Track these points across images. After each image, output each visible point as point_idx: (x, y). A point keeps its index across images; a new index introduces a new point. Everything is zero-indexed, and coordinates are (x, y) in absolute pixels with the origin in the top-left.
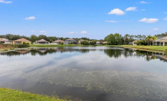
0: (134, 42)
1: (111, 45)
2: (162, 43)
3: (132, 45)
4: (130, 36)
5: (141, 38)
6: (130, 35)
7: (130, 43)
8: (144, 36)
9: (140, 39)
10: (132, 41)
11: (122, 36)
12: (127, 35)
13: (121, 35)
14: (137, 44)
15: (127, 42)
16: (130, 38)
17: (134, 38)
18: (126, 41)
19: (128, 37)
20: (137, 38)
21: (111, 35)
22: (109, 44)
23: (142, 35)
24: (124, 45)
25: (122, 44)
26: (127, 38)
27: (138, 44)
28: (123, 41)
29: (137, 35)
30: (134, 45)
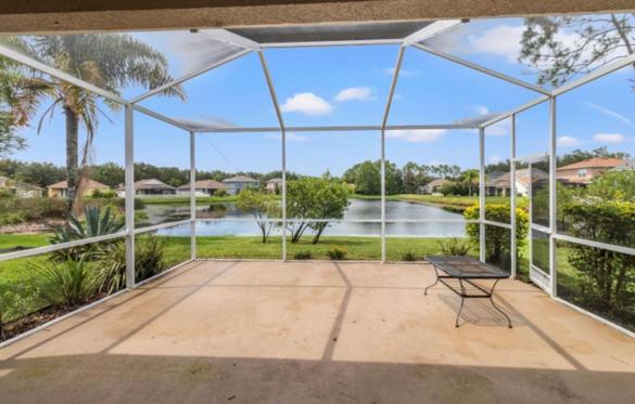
0: (430, 186)
1: (368, 194)
2: (500, 190)
3: (426, 193)
4: (418, 168)
5: (448, 174)
6: (420, 166)
7: (422, 188)
8: (455, 167)
9: (447, 178)
10: (426, 182)
11: (397, 168)
12: (411, 166)
13: (394, 165)
14: (442, 192)
15: (413, 185)
16: (420, 175)
17: (430, 174)
18: (408, 184)
19: (413, 171)
20: (436, 175)
21: (368, 163)
22: (362, 193)
23: (450, 165)
24: (404, 193)
25: (399, 193)
26: (410, 174)
27: (445, 193)
28: (401, 183)
29: (437, 166)
30: (434, 194)
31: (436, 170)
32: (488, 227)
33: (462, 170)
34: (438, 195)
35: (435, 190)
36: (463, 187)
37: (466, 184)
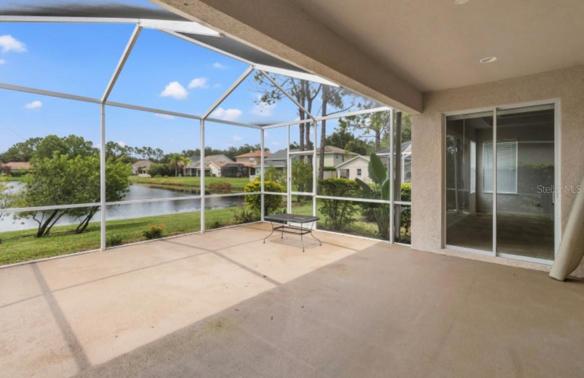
0: (134, 167)
3: (132, 174)
4: (120, 148)
5: (152, 156)
6: (122, 146)
8: (159, 150)
9: (151, 160)
11: (93, 146)
12: (111, 145)
13: (91, 143)
14: (150, 173)
16: (122, 155)
17: (133, 155)
19: (114, 151)
23: (154, 148)
26: (111, 154)
27: (153, 174)
29: (140, 147)
30: (141, 175)
31: (140, 151)
32: (266, 196)
33: (165, 153)
34: (146, 175)
35: (140, 171)
36: (170, 168)
37: (173, 165)
